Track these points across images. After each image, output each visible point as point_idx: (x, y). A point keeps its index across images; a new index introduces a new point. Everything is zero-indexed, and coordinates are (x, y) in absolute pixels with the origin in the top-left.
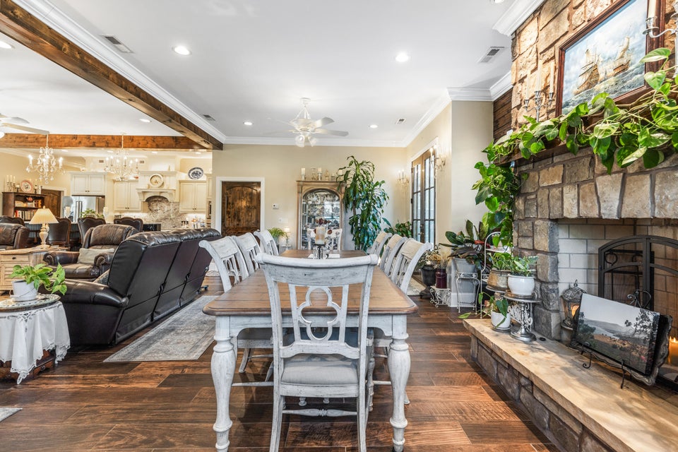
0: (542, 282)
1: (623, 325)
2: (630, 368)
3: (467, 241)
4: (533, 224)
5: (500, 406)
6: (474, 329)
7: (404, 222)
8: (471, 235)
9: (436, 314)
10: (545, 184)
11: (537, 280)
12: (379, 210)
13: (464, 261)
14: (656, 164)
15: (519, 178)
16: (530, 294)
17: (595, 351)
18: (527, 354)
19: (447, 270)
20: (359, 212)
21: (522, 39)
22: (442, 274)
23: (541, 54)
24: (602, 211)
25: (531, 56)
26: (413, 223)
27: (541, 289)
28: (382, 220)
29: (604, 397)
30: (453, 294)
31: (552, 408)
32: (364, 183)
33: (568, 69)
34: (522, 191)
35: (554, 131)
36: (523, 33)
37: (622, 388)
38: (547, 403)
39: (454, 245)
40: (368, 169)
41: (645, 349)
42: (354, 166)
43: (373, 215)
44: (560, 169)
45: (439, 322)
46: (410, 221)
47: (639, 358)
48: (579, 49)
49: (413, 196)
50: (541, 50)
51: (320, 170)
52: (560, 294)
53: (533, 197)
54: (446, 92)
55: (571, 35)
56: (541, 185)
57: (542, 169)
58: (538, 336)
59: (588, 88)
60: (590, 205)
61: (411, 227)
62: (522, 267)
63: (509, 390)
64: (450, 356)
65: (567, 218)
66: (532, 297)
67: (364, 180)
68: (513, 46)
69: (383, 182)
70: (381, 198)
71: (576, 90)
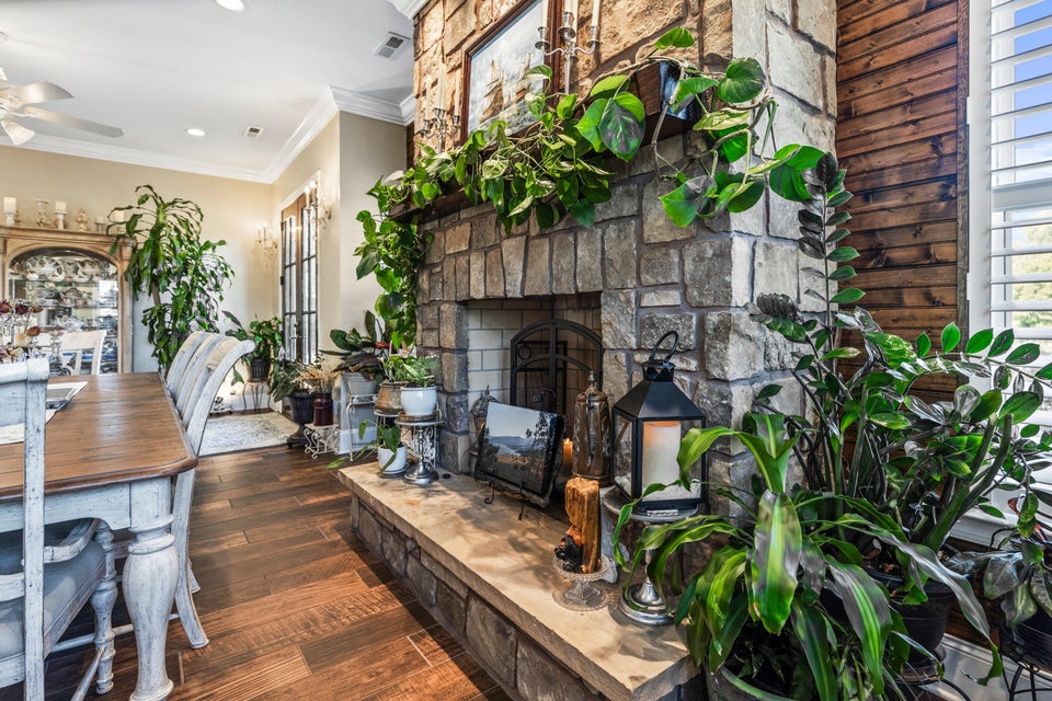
0: (448, 394)
1: (524, 436)
2: (528, 490)
3: (366, 345)
4: (439, 309)
5: (379, 592)
6: (351, 481)
7: (269, 318)
8: (373, 334)
9: (309, 470)
10: (451, 251)
11: (441, 391)
12: (214, 295)
13: (359, 376)
14: (552, 226)
15: (423, 241)
16: (429, 413)
17: (498, 478)
18: (418, 503)
19: (334, 395)
20: (166, 298)
21: (425, 29)
22: (324, 401)
23: (447, 55)
24: (508, 287)
25: (436, 56)
26: (284, 319)
27: (447, 405)
28: (222, 316)
29: (497, 537)
30: (344, 433)
31: (439, 573)
32: (177, 243)
33: (475, 85)
34: (427, 262)
35: (450, 168)
36: (427, 19)
37: (520, 518)
38: (434, 568)
39: (346, 352)
40: (187, 216)
41: (541, 461)
42: (151, 205)
43: (200, 306)
44: (466, 228)
45: (311, 482)
46: (280, 317)
47: (537, 475)
48: (484, 58)
49: (284, 273)
50: (447, 51)
51: (61, 207)
52: (470, 408)
53: (438, 269)
54: (329, 93)
55: (477, 36)
56: (448, 253)
57: (449, 228)
58: (442, 472)
59: (493, 115)
60: (496, 279)
61: (280, 326)
62: (415, 373)
63: (395, 565)
64: (317, 535)
65: (475, 300)
66: (433, 417)
67: (179, 237)
68: (416, 37)
69: (222, 243)
70: (219, 272)
71: (481, 116)
